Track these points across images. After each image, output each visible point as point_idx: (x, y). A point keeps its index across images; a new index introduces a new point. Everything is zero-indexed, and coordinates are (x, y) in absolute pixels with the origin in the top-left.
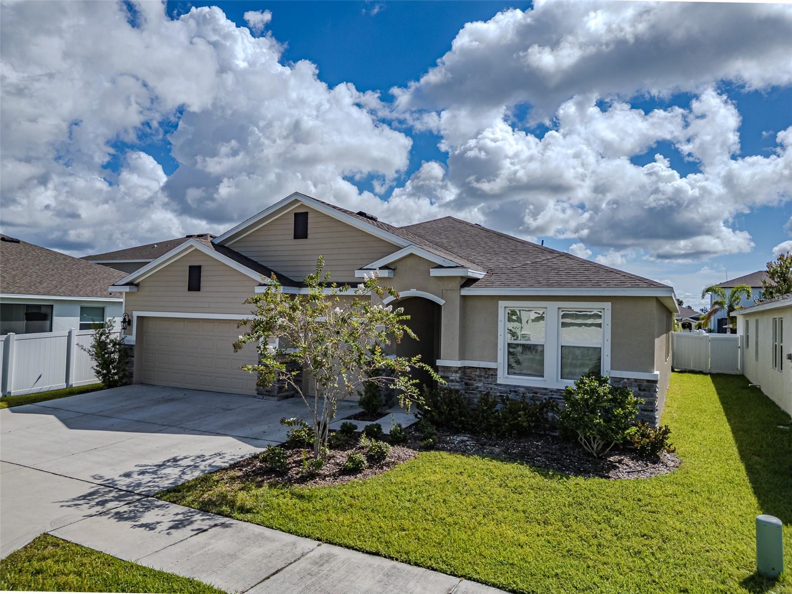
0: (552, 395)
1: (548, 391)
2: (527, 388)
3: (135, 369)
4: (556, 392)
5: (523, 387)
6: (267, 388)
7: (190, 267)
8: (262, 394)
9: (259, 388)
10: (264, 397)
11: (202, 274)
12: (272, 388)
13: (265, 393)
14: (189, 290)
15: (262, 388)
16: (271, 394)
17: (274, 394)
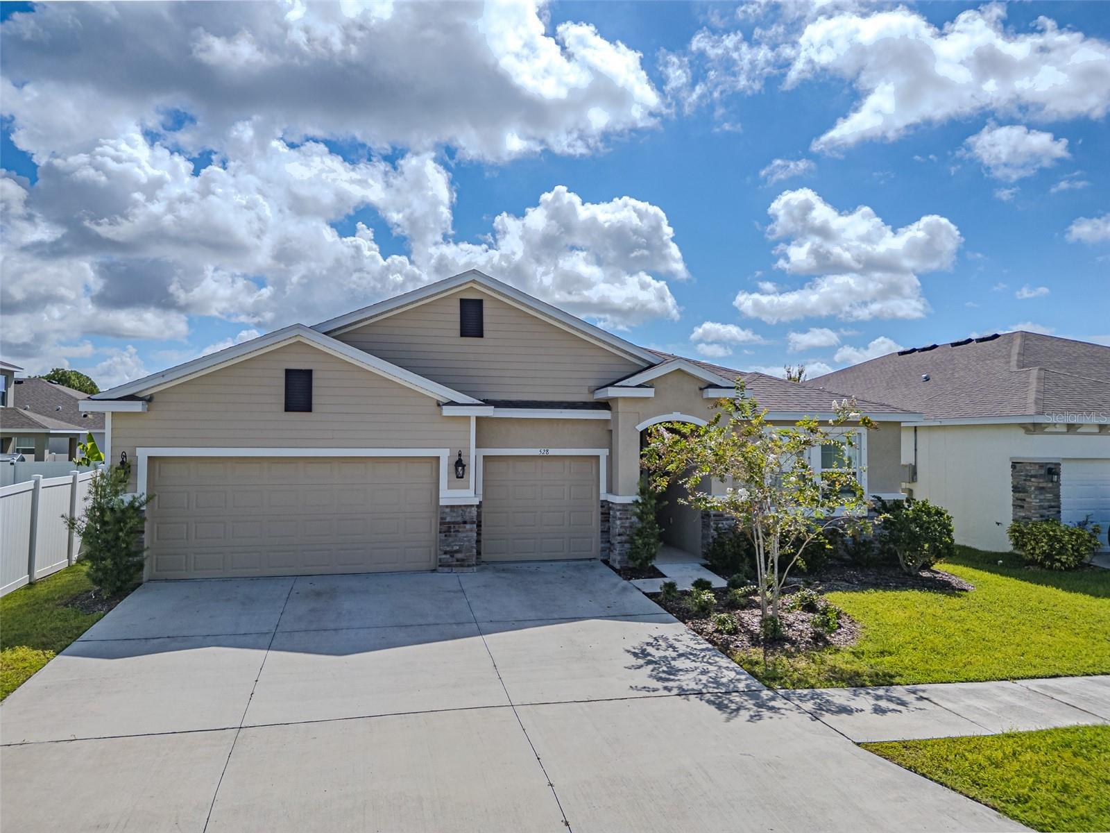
3: (146, 555)
6: (459, 556)
7: (288, 372)
8: (449, 566)
9: (444, 556)
10: (454, 569)
11: (315, 383)
12: (467, 554)
13: (454, 563)
14: (287, 410)
15: (448, 556)
16: (466, 563)
17: (471, 563)
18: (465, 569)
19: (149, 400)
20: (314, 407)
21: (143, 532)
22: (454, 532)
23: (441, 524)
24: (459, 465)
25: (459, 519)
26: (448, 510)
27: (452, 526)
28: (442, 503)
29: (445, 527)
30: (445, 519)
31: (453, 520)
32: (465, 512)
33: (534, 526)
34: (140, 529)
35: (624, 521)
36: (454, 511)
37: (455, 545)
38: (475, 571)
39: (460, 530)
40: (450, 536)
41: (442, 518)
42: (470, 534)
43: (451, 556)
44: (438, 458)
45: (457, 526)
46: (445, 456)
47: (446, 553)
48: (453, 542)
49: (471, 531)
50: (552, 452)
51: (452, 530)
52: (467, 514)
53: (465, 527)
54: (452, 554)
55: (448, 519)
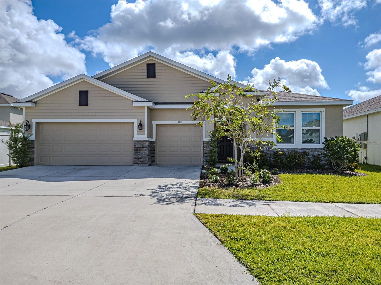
0: (300, 151)
1: (298, 149)
2: (288, 149)
3: (35, 156)
4: (301, 150)
5: (286, 149)
6: (141, 160)
7: (80, 92)
8: (137, 164)
9: (135, 160)
10: (139, 165)
11: (89, 95)
12: (144, 159)
13: (139, 163)
14: (80, 105)
15: (137, 160)
16: (144, 163)
17: (145, 163)
18: (143, 165)
19: (36, 103)
20: (89, 104)
21: (34, 148)
22: (139, 151)
23: (134, 148)
24: (141, 125)
25: (141, 146)
26: (136, 142)
27: (138, 148)
28: (134, 139)
29: (136, 149)
30: (136, 146)
31: (139, 146)
32: (143, 143)
33: (177, 152)
34: (33, 147)
35: (207, 148)
36: (139, 143)
37: (140, 156)
38: (147, 166)
39: (141, 150)
40: (138, 152)
41: (134, 146)
42: (145, 152)
43: (138, 160)
44: (133, 123)
45: (140, 149)
46: (136, 122)
47: (136, 159)
48: (139, 154)
49: (146, 150)
50: (183, 122)
51: (138, 150)
52: (144, 144)
53: (143, 149)
54: (138, 159)
55: (137, 146)
